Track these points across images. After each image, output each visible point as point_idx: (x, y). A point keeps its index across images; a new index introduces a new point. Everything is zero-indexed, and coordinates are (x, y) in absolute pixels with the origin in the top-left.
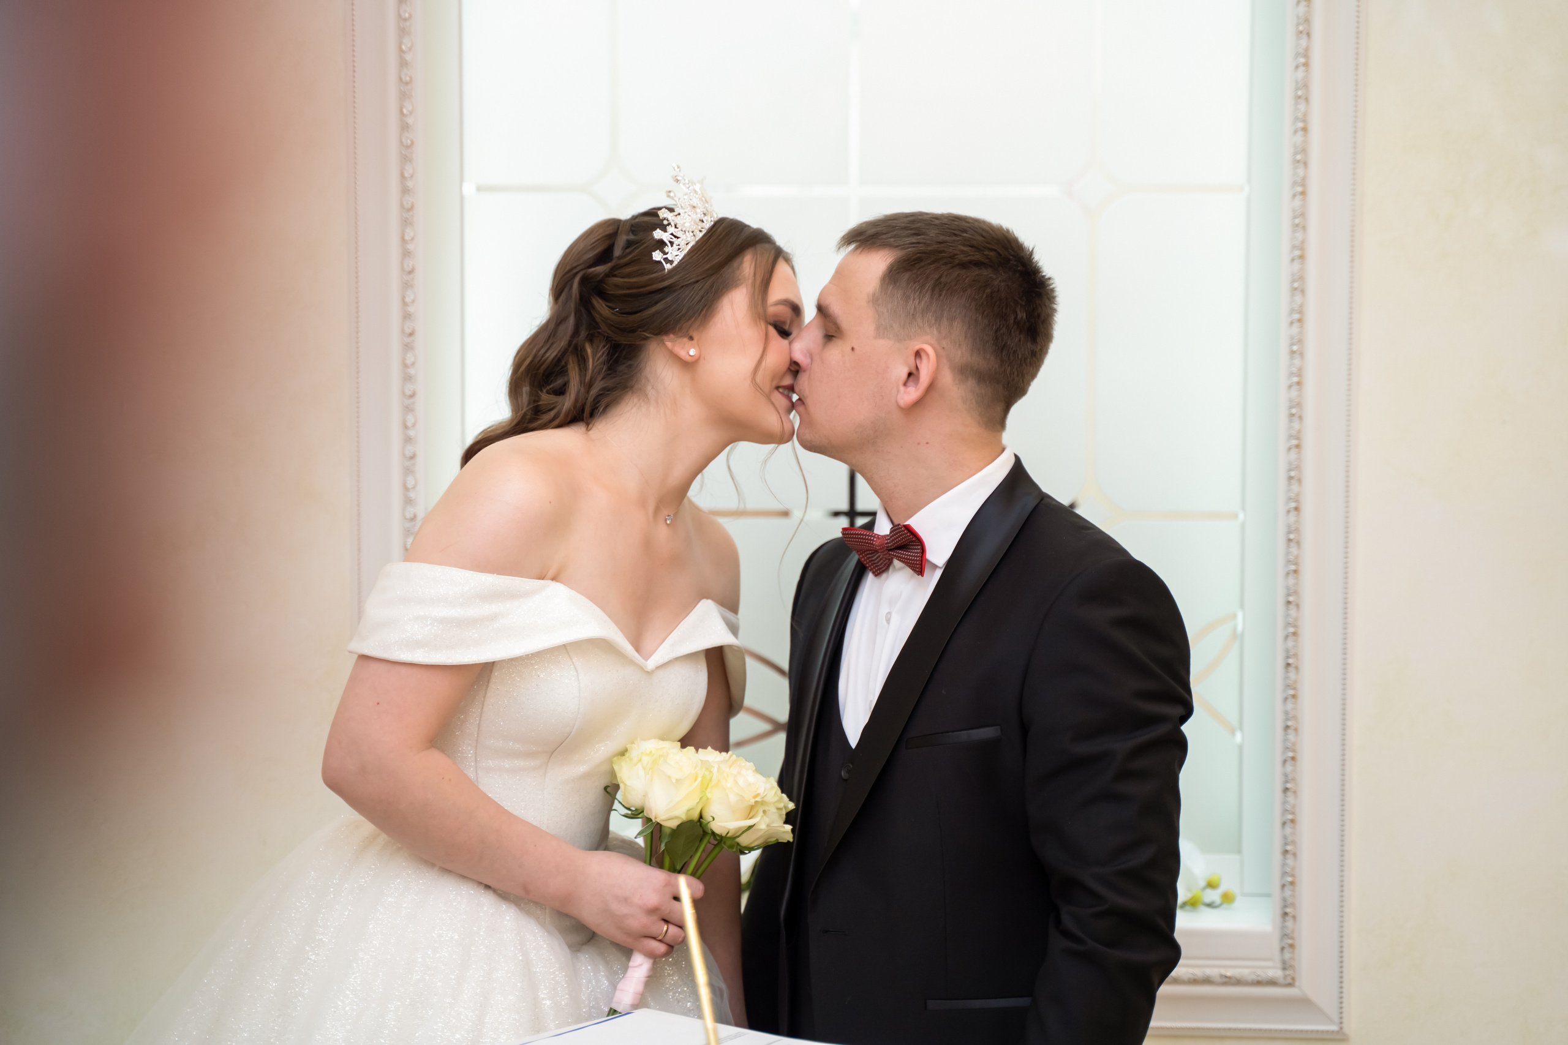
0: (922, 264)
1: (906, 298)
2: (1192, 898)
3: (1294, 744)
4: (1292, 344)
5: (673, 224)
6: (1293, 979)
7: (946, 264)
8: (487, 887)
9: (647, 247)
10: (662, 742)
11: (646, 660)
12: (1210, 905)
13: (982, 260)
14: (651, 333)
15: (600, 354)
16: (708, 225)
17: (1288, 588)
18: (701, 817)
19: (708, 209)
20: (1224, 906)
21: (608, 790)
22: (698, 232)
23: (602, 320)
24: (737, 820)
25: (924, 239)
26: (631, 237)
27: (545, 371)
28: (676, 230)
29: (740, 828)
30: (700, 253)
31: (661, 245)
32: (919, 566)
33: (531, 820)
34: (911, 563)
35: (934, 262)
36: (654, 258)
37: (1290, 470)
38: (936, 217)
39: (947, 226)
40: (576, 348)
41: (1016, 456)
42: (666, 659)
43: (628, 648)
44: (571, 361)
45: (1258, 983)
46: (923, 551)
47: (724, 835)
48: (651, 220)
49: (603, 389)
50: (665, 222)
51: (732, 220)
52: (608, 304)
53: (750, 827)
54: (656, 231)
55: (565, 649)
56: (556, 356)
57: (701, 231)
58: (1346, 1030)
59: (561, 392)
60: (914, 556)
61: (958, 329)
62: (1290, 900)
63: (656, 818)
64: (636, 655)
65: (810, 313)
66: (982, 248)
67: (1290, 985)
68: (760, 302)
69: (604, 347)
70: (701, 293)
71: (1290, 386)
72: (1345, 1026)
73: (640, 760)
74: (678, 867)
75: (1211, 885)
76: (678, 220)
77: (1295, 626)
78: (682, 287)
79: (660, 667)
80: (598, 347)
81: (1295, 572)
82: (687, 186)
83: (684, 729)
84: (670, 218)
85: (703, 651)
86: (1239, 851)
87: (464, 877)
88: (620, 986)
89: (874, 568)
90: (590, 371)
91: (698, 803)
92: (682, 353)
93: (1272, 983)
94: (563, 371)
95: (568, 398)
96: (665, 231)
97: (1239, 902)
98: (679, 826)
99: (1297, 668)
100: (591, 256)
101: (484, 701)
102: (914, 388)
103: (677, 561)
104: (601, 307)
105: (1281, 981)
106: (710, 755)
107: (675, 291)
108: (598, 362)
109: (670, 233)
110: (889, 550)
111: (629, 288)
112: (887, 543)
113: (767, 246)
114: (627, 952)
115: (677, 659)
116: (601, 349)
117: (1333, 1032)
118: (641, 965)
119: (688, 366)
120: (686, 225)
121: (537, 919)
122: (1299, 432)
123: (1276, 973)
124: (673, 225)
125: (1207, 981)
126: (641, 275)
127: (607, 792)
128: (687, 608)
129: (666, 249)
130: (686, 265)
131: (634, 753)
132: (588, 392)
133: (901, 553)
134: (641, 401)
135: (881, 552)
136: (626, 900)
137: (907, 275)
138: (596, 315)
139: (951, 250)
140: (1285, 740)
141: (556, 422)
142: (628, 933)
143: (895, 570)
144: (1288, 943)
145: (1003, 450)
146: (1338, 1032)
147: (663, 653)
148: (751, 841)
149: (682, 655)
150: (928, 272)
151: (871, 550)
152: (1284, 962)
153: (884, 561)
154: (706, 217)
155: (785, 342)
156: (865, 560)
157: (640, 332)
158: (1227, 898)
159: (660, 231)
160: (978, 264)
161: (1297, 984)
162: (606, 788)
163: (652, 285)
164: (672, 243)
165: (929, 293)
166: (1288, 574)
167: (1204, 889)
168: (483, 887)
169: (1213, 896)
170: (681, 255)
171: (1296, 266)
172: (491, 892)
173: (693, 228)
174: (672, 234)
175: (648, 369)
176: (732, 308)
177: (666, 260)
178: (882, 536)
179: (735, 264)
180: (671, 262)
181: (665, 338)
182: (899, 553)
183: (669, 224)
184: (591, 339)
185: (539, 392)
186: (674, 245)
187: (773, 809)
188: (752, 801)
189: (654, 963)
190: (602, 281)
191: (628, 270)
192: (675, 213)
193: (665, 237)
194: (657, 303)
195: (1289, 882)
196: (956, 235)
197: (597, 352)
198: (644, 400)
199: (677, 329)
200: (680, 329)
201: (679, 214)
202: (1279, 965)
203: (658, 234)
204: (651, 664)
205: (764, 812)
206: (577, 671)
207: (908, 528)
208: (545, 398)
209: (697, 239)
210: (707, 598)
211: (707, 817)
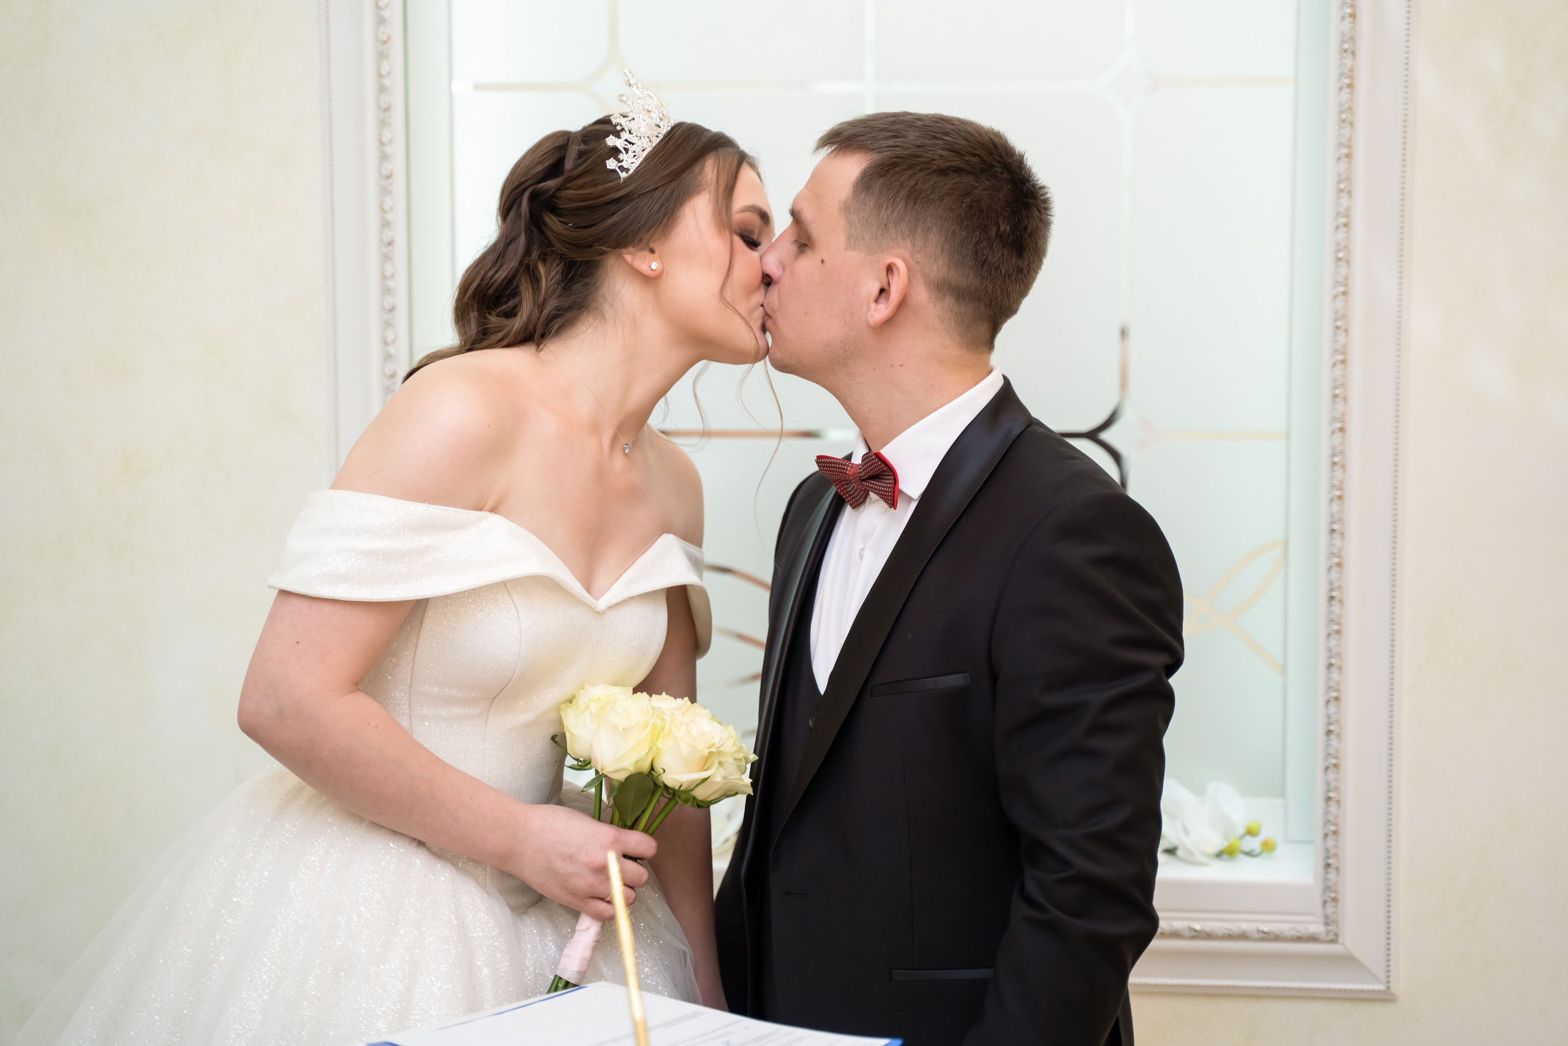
0: (897, 169)
1: (879, 207)
2: (1229, 847)
3: (1338, 683)
4: (1338, 251)
5: (626, 129)
6: (1336, 935)
7: (922, 170)
8: (421, 844)
9: (599, 156)
10: (612, 687)
11: (597, 599)
12: (1249, 854)
13: (962, 166)
14: (609, 247)
15: (554, 273)
16: (664, 130)
17: (1332, 515)
18: (652, 769)
19: (665, 113)
20: (1264, 855)
21: (557, 739)
22: (654, 138)
23: (555, 237)
24: (689, 772)
25: (901, 142)
26: (583, 147)
27: (496, 291)
28: (631, 135)
29: (694, 781)
30: (656, 159)
31: (615, 152)
32: (892, 498)
33: (471, 772)
34: (883, 495)
35: (909, 167)
36: (608, 167)
37: (1335, 387)
38: (919, 118)
39: (929, 128)
40: (528, 268)
41: (1005, 377)
42: (619, 599)
43: (576, 587)
44: (523, 280)
45: (1299, 939)
46: (896, 481)
47: (677, 788)
48: (605, 127)
49: (558, 309)
50: (619, 128)
51: (690, 124)
52: (561, 219)
53: (704, 780)
54: (609, 138)
55: (505, 586)
56: (506, 277)
57: (657, 136)
58: (1393, 989)
59: (511, 314)
60: (887, 487)
61: (935, 240)
62: (1333, 851)
63: (602, 770)
64: (586, 594)
65: (781, 223)
66: (963, 152)
67: (1333, 941)
68: (724, 210)
69: (558, 265)
70: (660, 201)
71: (1335, 297)
72: (1391, 985)
73: (588, 707)
74: (629, 823)
75: (1250, 833)
76: (633, 125)
77: (1339, 556)
78: (641, 195)
79: (611, 608)
80: (551, 266)
81: (1340, 497)
82: (641, 90)
83: (640, 674)
84: (623, 124)
85: (663, 589)
86: (1283, 795)
87: (395, 833)
88: (566, 951)
89: (852, 500)
90: (543, 292)
91: (647, 754)
92: (643, 267)
93: (1313, 939)
94: (515, 293)
95: (519, 319)
96: (619, 137)
97: (1281, 850)
98: (627, 779)
99: (1341, 602)
100: (539, 169)
101: (417, 643)
102: (884, 306)
103: (634, 494)
104: (552, 222)
105: (1323, 937)
106: (664, 702)
107: (632, 200)
108: (552, 282)
109: (624, 139)
110: (862, 480)
111: (582, 200)
112: (860, 473)
113: (730, 150)
114: (576, 914)
115: (632, 598)
116: (555, 268)
117: (1379, 991)
118: (588, 929)
119: (650, 281)
120: (641, 130)
121: (476, 880)
122: (1345, 346)
123: (1317, 928)
124: (627, 131)
125: (1243, 936)
126: (595, 185)
127: (555, 742)
128: (646, 542)
129: (621, 157)
130: (643, 173)
131: (581, 700)
132: (541, 312)
133: (873, 484)
134: (597, 321)
135: (855, 483)
136: (570, 858)
137: (881, 180)
138: (549, 232)
139: (928, 155)
140: (1329, 679)
141: (505, 342)
142: (574, 893)
143: (871, 502)
144: (1331, 897)
145: (991, 371)
146: (1385, 992)
147: (617, 591)
148: (707, 795)
149: (637, 594)
150: (903, 178)
151: (848, 480)
152: (1326, 917)
153: (860, 493)
154: (662, 122)
155: (755, 255)
156: (841, 491)
157: (597, 246)
158: (1268, 847)
159: (614, 137)
160: (958, 170)
161: (1340, 940)
162: (553, 738)
163: (608, 195)
164: (626, 150)
165: (903, 202)
166: (1332, 500)
167: (1243, 836)
168: (416, 843)
169: (1253, 844)
170: (637, 162)
171: (1343, 165)
172: (425, 850)
173: (649, 133)
174: (626, 140)
175: (606, 287)
176: (695, 216)
177: (621, 168)
178: (856, 465)
179: (697, 168)
180: (627, 170)
181: (624, 250)
182: (871, 484)
183: (623, 129)
184: (543, 258)
185: (487, 315)
186: (630, 152)
187: (731, 760)
188: (706, 752)
189: (603, 926)
190: (554, 196)
191: (580, 182)
192: (630, 118)
193: (619, 143)
194: (613, 214)
195: (1332, 831)
196: (936, 138)
197: (550, 272)
198: (600, 321)
199: (637, 241)
200: (640, 240)
201: (633, 119)
202: (1321, 920)
203: (611, 141)
204: (602, 604)
205: (720, 763)
206: (517, 611)
207: (879, 456)
208: (494, 320)
209: (654, 145)
210: (669, 532)
211: (658, 768)
